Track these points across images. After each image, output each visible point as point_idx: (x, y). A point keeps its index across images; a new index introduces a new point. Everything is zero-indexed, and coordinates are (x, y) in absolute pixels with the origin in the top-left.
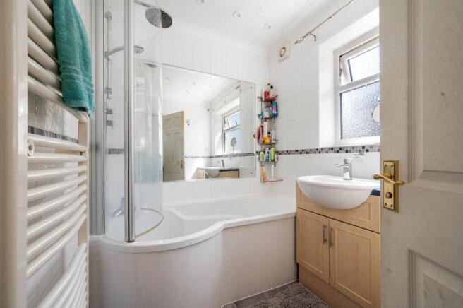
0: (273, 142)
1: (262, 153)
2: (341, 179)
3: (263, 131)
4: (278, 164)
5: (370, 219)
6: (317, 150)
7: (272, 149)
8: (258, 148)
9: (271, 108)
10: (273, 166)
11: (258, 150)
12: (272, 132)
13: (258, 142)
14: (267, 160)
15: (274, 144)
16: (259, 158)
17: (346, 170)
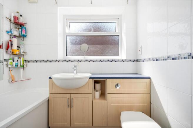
0: (22, 53)
1: (11, 61)
2: (72, 74)
3: (12, 45)
4: (26, 69)
5: (88, 89)
6: (57, 60)
7: (22, 58)
8: (7, 57)
9: (20, 30)
10: (22, 70)
11: (6, 58)
12: (21, 47)
13: (7, 52)
14: (17, 66)
15: (23, 55)
16: (7, 65)
17: (75, 70)
